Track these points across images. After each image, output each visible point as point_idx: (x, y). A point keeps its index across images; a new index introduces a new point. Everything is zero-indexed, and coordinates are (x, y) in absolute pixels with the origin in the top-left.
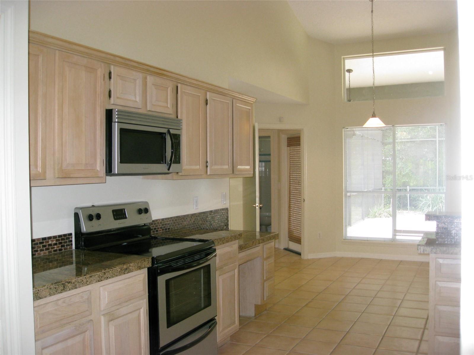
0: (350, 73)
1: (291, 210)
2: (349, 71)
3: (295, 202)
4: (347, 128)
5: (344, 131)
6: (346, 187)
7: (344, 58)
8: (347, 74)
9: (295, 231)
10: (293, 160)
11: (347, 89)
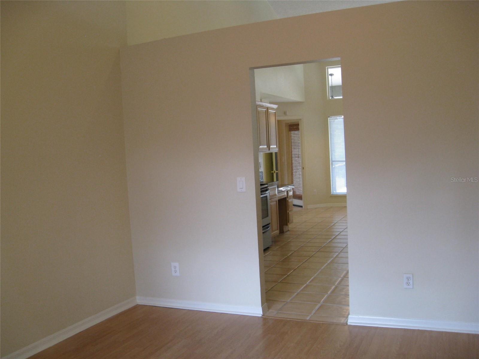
0: (332, 77)
1: (293, 176)
2: (331, 75)
3: (296, 170)
4: (331, 117)
5: (329, 119)
6: (332, 158)
7: (327, 68)
8: (330, 77)
9: (297, 191)
10: (294, 140)
11: (330, 87)
